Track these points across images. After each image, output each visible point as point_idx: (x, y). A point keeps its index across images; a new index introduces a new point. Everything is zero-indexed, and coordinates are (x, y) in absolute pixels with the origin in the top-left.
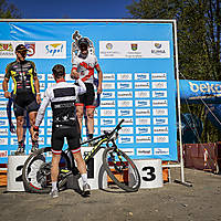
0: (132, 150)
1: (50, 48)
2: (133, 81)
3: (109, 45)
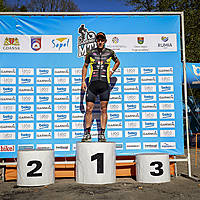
3: (115, 40)
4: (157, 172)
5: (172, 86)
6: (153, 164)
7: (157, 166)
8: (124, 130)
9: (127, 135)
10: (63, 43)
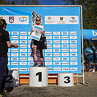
0: (60, 68)
1: (21, 19)
2: (61, 35)
3: (49, 18)
4: (67, 81)
5: (76, 41)
6: (65, 78)
7: (67, 78)
8: (53, 61)
9: (54, 64)
10: (24, 19)
